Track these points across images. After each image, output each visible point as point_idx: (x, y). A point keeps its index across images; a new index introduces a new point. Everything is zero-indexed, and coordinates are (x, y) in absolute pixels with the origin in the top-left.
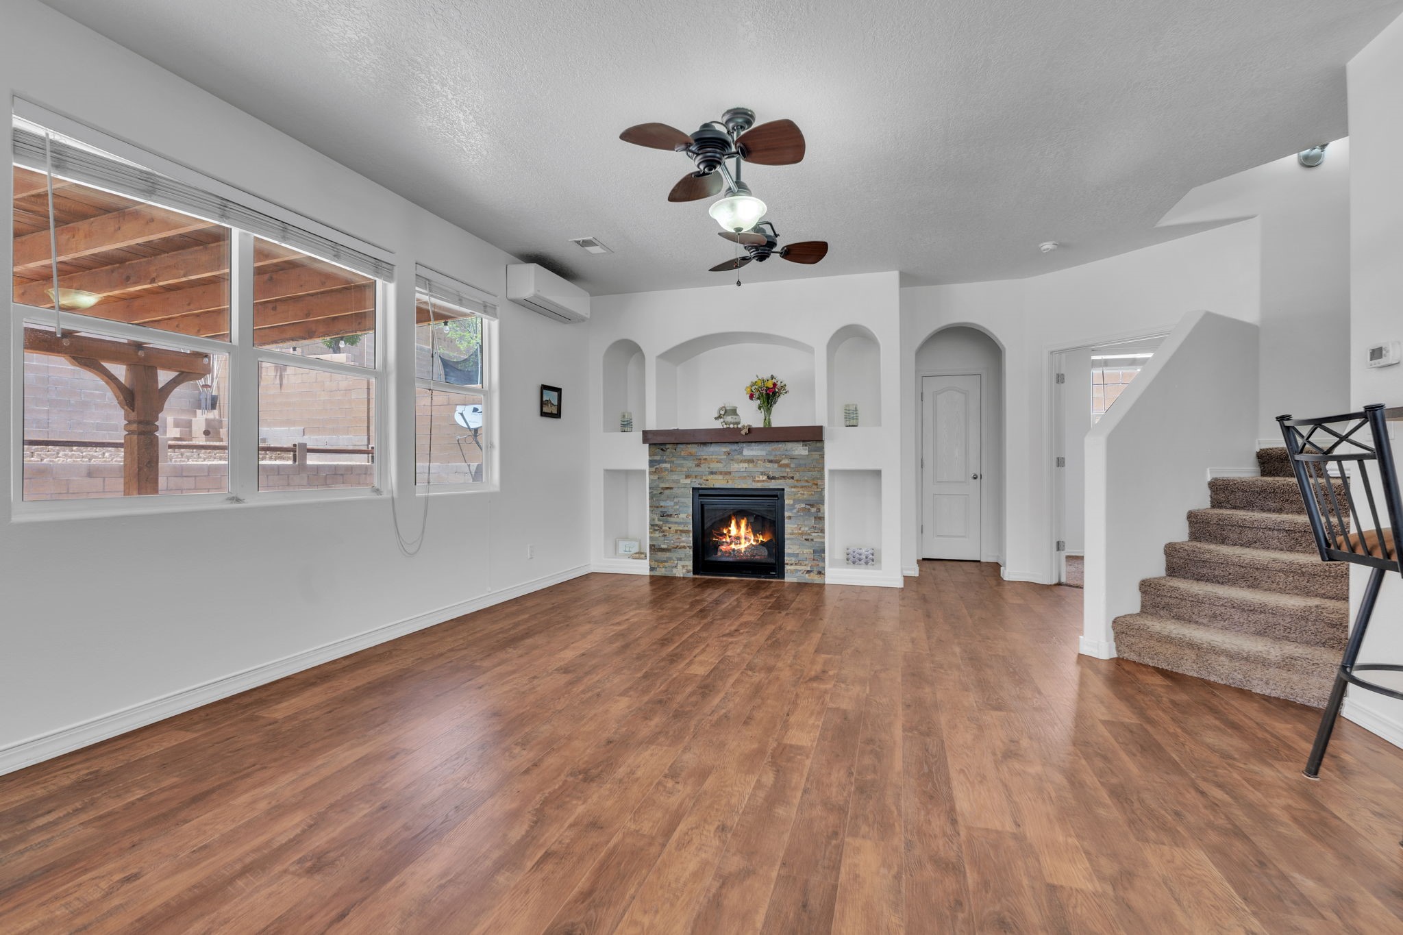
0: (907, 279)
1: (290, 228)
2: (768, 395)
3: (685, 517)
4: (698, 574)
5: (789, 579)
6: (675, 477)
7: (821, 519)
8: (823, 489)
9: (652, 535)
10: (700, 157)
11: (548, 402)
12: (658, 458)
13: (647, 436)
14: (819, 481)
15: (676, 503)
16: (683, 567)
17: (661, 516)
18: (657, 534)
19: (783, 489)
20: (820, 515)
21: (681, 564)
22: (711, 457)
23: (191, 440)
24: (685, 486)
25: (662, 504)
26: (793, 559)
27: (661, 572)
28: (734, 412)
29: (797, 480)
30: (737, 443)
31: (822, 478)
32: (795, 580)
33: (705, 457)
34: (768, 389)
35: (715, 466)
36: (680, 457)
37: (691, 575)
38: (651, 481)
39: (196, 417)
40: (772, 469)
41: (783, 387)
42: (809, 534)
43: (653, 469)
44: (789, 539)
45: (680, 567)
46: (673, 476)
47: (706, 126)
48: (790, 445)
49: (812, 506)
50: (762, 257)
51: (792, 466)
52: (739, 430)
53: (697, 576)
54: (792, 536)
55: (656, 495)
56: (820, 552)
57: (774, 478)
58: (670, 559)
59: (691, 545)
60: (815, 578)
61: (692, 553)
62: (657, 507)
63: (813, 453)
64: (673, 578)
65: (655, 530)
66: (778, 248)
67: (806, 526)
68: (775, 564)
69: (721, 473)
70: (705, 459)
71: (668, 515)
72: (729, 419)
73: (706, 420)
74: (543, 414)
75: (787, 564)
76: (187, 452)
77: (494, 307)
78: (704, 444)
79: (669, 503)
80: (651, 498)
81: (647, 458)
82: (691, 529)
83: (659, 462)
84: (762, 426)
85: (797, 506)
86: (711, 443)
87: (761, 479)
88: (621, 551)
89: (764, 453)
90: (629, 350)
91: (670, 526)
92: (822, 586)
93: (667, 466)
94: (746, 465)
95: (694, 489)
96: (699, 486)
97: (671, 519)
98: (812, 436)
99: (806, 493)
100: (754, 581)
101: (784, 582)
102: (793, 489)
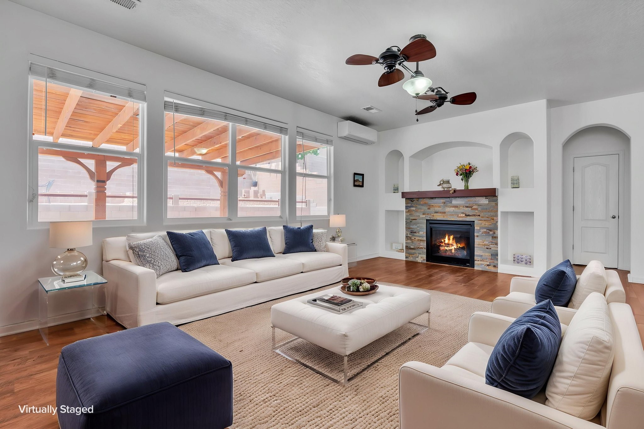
0: (551, 103)
1: (248, 120)
2: (466, 173)
3: (422, 233)
4: (429, 262)
5: (476, 268)
6: (418, 214)
7: (496, 238)
8: (497, 222)
9: (407, 241)
10: (385, 64)
11: (357, 180)
12: (409, 205)
13: (404, 195)
14: (495, 217)
15: (418, 227)
16: (421, 257)
17: (411, 233)
18: (409, 241)
19: (474, 221)
20: (495, 235)
21: (420, 256)
22: (435, 204)
23: (249, 198)
24: (422, 219)
25: (411, 227)
26: (479, 258)
27: (411, 259)
28: (448, 182)
29: (482, 217)
30: (449, 197)
31: (497, 216)
32: (481, 269)
33: (432, 205)
34: (466, 170)
35: (437, 209)
36: (420, 204)
37: (425, 262)
38: (407, 216)
39: (251, 189)
40: (468, 211)
41: (476, 168)
42: (488, 245)
43: (407, 210)
44: (477, 247)
45: (419, 257)
46: (417, 214)
47: (388, 49)
48: (478, 199)
49: (491, 230)
50: (440, 105)
51: (479, 209)
52: (449, 191)
53: (428, 263)
54: (479, 246)
55: (409, 222)
56: (495, 255)
57: (469, 215)
58: (415, 253)
59: (426, 247)
60: (491, 269)
61: (425, 251)
62: (409, 228)
63: (491, 202)
64: (416, 263)
65: (408, 239)
66: (448, 99)
67: (487, 241)
68: (469, 260)
69: (440, 213)
70: (432, 206)
71: (414, 232)
72: (445, 185)
73: (433, 186)
74: (355, 186)
75: (476, 260)
76: (247, 202)
77: (332, 141)
78: (432, 198)
79: (414, 227)
80: (406, 224)
81: (405, 205)
82: (425, 239)
83: (410, 207)
84: (464, 189)
85: (482, 230)
86: (436, 198)
87: (462, 216)
88: (394, 248)
89: (463, 202)
90: (397, 155)
91: (415, 237)
92: (496, 274)
93: (414, 209)
94: (454, 209)
95: (427, 220)
96: (429, 219)
97: (415, 234)
98: (491, 194)
99: (487, 224)
100: (458, 267)
101: (474, 269)
102: (479, 222)
